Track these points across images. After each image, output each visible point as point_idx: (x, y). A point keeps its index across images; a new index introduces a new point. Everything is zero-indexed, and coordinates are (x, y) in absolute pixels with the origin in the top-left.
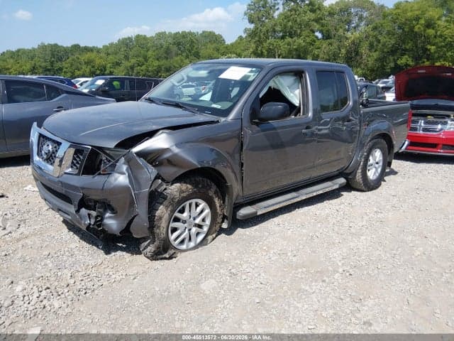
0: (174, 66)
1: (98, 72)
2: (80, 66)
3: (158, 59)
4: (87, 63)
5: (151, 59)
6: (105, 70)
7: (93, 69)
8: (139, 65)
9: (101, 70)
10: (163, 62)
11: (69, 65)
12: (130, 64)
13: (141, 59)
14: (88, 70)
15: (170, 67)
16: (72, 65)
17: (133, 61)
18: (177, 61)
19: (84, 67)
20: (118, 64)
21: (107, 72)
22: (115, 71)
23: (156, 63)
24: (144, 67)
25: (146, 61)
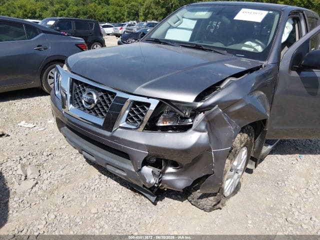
0: (90, 11)
1: (30, 15)
2: (15, 10)
3: (76, 5)
4: (20, 8)
5: (71, 5)
6: (36, 13)
7: (25, 13)
8: (62, 10)
9: (32, 13)
10: (81, 7)
11: (5, 9)
12: (54, 9)
13: (63, 5)
14: (21, 13)
15: (87, 12)
16: (8, 9)
17: (57, 6)
18: (92, 7)
19: (18, 11)
20: (46, 9)
21: (37, 15)
22: (44, 14)
23: (76, 8)
24: (66, 11)
25: (68, 6)
